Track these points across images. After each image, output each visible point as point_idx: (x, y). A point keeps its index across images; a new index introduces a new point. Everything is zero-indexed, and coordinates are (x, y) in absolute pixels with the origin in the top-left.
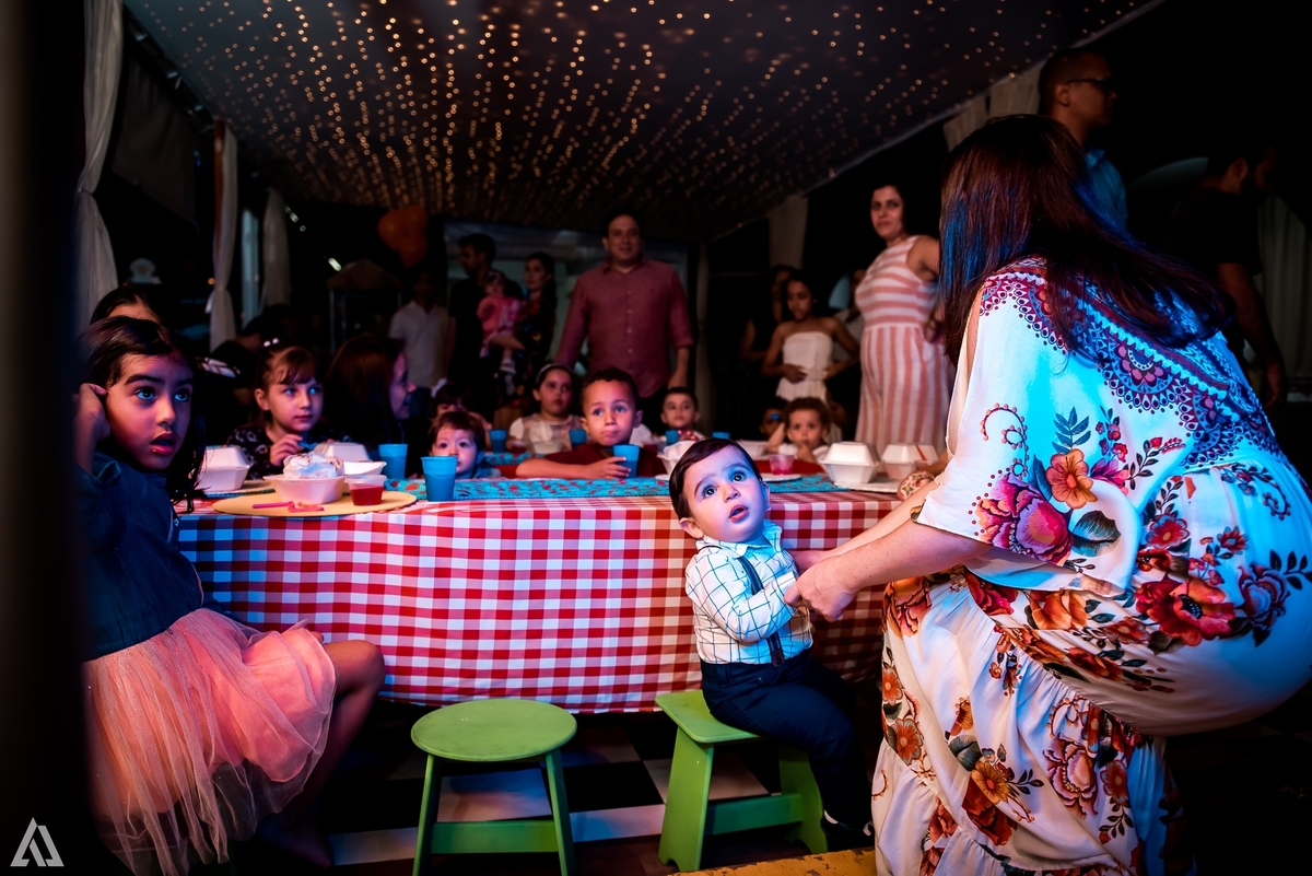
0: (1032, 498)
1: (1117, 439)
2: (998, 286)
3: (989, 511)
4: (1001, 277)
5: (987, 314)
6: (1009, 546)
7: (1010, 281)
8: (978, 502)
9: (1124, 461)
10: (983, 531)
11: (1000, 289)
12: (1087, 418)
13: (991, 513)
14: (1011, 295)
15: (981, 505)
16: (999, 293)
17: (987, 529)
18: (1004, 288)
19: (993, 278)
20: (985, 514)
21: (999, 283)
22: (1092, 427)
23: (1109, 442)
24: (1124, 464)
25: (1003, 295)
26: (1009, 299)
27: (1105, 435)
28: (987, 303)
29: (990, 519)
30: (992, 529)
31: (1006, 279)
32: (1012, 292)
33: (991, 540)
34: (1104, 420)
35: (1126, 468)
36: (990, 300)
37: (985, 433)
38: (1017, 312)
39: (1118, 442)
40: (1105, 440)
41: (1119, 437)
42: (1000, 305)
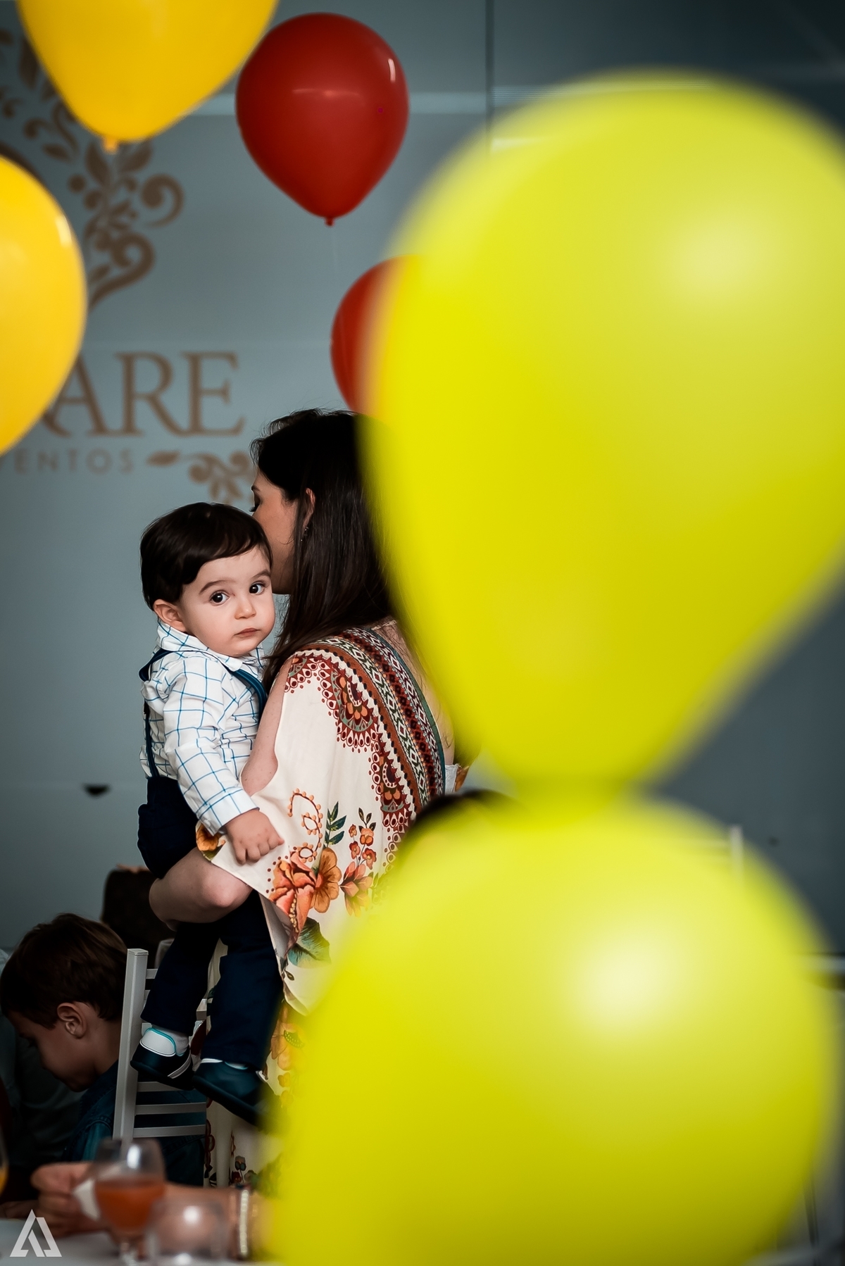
0: (306, 884)
1: (369, 845)
2: (304, 663)
3: (284, 873)
4: (308, 653)
5: (292, 692)
6: (289, 912)
7: (316, 659)
8: (278, 862)
9: (371, 868)
10: (273, 890)
11: (306, 667)
12: (345, 817)
13: (285, 876)
14: (315, 675)
15: (279, 865)
16: (304, 671)
17: (277, 888)
18: (309, 665)
19: (299, 653)
20: (280, 874)
21: (305, 660)
22: (345, 828)
23: (361, 846)
24: (371, 871)
25: (308, 673)
26: (313, 679)
27: (357, 838)
28: (293, 680)
29: (283, 881)
30: (281, 890)
31: (312, 656)
32: (317, 672)
33: (275, 900)
34: (360, 823)
35: (371, 875)
36: (295, 677)
37: (291, 810)
38: (321, 695)
39: (369, 847)
40: (356, 843)
41: (371, 844)
42: (305, 684)
